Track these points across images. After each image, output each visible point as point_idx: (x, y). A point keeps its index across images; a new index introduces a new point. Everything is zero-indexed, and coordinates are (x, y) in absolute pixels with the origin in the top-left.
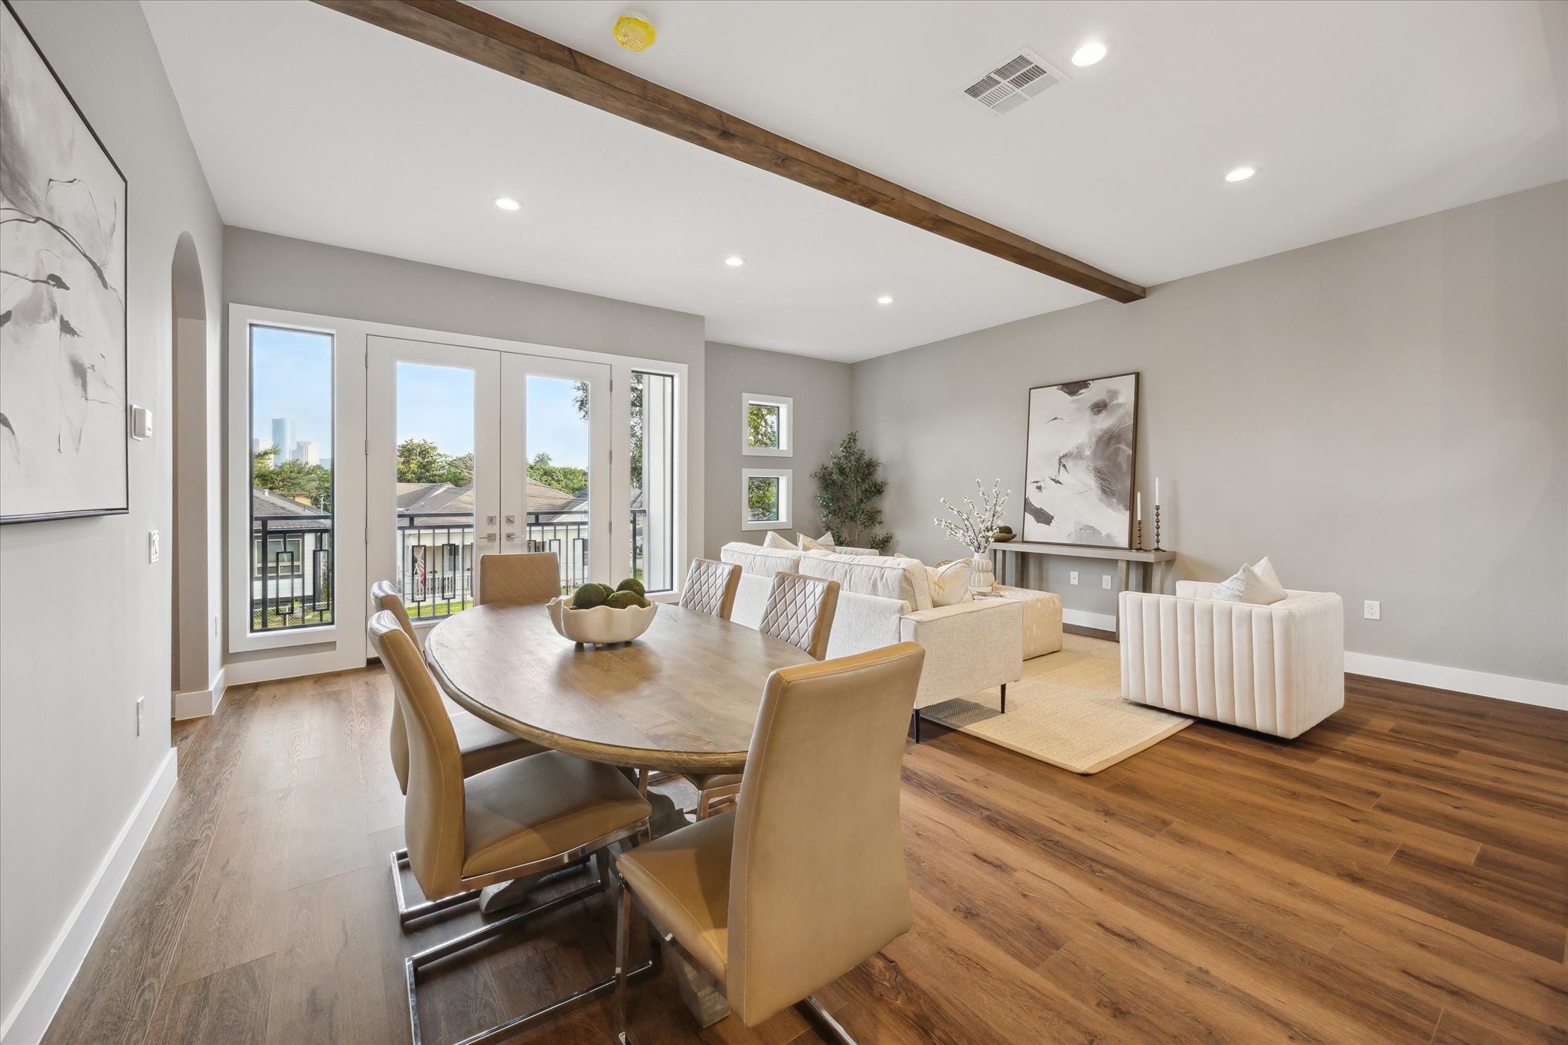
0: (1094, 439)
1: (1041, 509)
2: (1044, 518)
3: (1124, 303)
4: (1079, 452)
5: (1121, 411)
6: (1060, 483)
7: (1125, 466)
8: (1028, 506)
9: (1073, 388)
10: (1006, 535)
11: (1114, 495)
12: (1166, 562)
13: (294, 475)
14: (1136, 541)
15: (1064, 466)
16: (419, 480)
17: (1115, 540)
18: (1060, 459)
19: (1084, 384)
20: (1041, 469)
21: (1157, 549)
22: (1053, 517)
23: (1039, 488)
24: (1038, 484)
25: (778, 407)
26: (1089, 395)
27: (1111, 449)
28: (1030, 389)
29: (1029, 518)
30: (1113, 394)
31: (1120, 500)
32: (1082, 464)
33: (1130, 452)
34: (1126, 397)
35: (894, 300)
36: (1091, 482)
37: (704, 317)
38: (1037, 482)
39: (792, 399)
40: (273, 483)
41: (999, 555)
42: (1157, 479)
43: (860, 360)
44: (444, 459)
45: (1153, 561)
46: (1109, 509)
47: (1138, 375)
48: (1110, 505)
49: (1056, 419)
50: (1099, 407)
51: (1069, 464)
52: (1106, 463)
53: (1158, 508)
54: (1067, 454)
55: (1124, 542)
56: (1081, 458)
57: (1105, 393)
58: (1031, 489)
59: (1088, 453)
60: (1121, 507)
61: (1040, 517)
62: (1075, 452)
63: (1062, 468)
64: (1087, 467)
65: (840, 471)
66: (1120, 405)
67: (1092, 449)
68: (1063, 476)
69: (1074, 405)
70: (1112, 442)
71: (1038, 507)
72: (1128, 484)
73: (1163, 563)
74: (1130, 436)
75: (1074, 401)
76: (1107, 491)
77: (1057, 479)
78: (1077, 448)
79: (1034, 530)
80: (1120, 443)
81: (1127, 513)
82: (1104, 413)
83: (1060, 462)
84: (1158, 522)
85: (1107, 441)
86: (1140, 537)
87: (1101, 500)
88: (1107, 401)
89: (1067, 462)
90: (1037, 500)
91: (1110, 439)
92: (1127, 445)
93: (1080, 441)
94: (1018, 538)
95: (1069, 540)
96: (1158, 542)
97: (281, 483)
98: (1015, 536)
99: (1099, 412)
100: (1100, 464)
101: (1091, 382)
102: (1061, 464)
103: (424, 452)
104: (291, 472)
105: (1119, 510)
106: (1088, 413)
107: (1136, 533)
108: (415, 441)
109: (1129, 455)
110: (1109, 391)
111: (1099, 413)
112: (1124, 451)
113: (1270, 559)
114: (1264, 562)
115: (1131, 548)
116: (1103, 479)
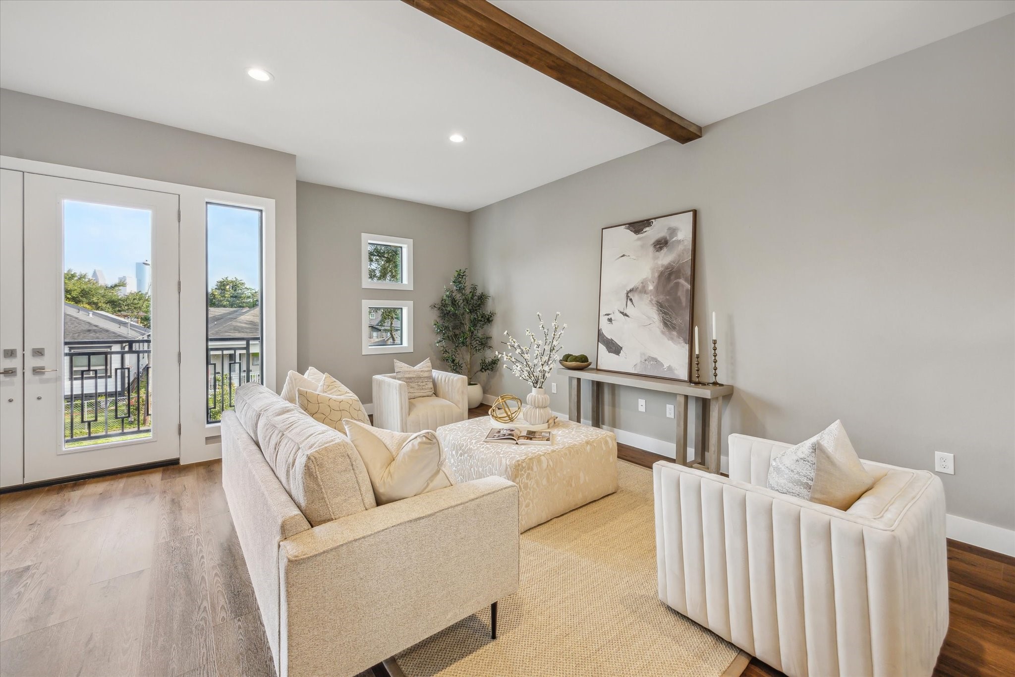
0: (656, 275)
1: (612, 340)
2: (614, 348)
3: (683, 143)
4: (644, 287)
5: (681, 247)
6: (627, 316)
7: (684, 300)
8: (601, 337)
9: (638, 226)
10: (581, 363)
11: (674, 328)
12: (723, 396)
13: (136, 301)
14: (695, 375)
15: (631, 300)
16: (232, 306)
17: (676, 372)
18: (627, 293)
19: (647, 223)
20: (612, 303)
21: (715, 384)
22: (621, 348)
23: (610, 320)
24: (609, 317)
25: (401, 247)
26: (653, 233)
27: (672, 284)
28: (603, 229)
29: (602, 348)
30: (673, 231)
31: (680, 333)
32: (647, 298)
33: (689, 287)
34: (684, 234)
35: (466, 139)
36: (654, 316)
37: (294, 156)
38: (608, 315)
39: (412, 240)
40: (121, 307)
41: (575, 382)
42: (714, 314)
43: (475, 208)
44: (249, 291)
45: (710, 398)
46: (670, 342)
47: (695, 213)
48: (672, 339)
49: (623, 256)
50: (661, 244)
51: (635, 297)
52: (668, 297)
53: (715, 342)
54: (633, 289)
55: (683, 374)
56: (645, 292)
57: (666, 231)
58: (604, 320)
59: (651, 287)
60: (681, 340)
61: (611, 348)
62: (640, 288)
63: (629, 302)
64: (650, 301)
65: (452, 303)
66: (679, 242)
67: (655, 284)
68: (630, 310)
69: (639, 243)
70: (672, 277)
71: (609, 338)
72: (687, 318)
73: (721, 399)
74: (688, 272)
75: (639, 239)
76: (668, 325)
77: (625, 312)
78: (642, 283)
79: (606, 360)
80: (680, 278)
81: (687, 347)
82: (665, 250)
83: (628, 296)
84: (715, 356)
85: (668, 276)
86: (698, 370)
87: (663, 333)
88: (668, 238)
89: (633, 296)
90: (608, 331)
91: (670, 274)
92: (686, 280)
93: (645, 277)
94: (593, 366)
95: (635, 370)
96: (716, 376)
97: (126, 307)
98: (590, 364)
99: (661, 248)
100: (662, 298)
101: (653, 220)
102: (629, 299)
103: (235, 287)
104: (134, 299)
105: (679, 343)
106: (651, 249)
107: (695, 367)
108: (229, 279)
109: (687, 290)
110: (669, 229)
111: (661, 250)
112: (683, 286)
113: (841, 422)
114: (835, 427)
115: (690, 381)
116: (665, 313)
